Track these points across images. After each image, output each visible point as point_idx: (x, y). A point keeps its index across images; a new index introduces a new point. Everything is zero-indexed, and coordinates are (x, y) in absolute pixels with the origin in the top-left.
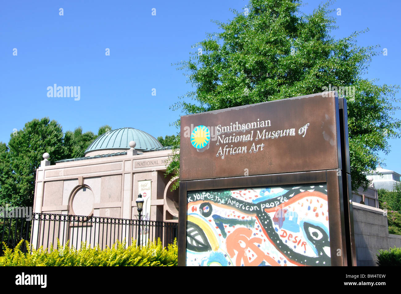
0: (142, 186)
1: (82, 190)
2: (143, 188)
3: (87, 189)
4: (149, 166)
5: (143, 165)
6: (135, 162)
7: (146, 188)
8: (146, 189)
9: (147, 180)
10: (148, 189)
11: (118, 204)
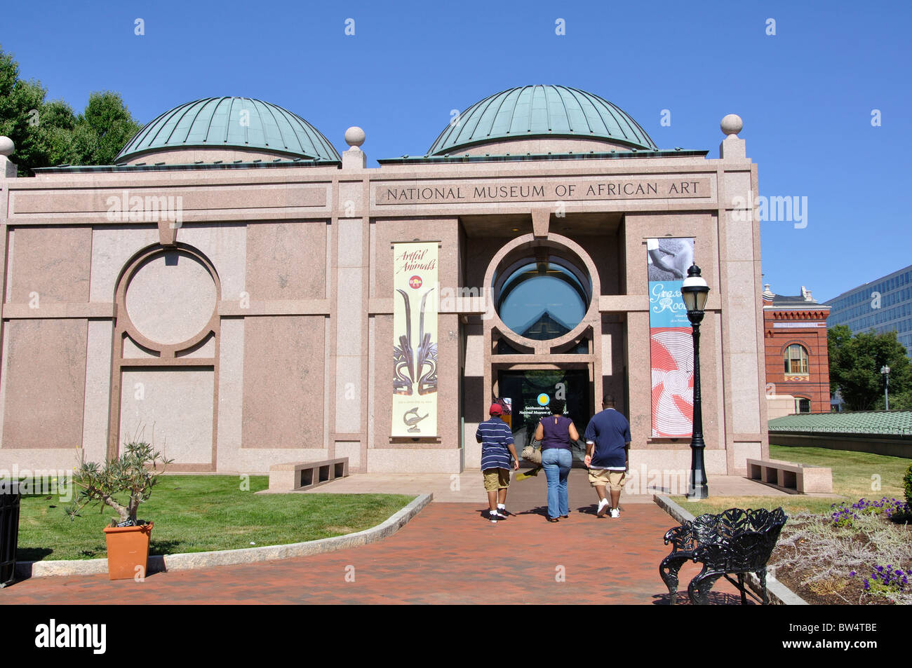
0: (405, 256)
1: (162, 260)
2: (410, 263)
3: (181, 258)
4: (430, 201)
5: (409, 197)
6: (378, 189)
7: (419, 262)
8: (421, 267)
9: (422, 239)
10: (426, 268)
11: (320, 306)
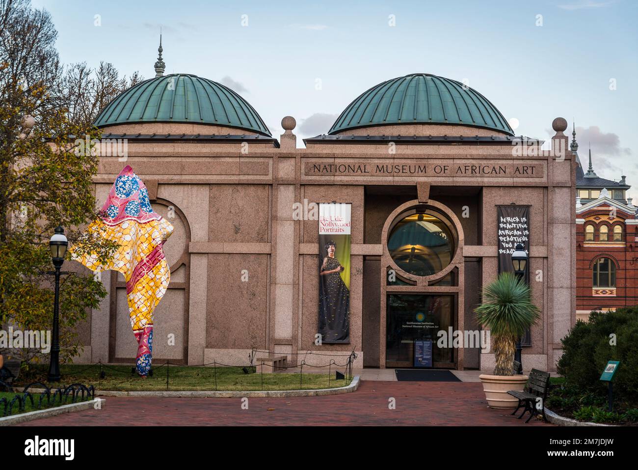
4: (344, 174)
5: (329, 170)
6: (307, 163)
9: (338, 201)
11: (264, 248)
